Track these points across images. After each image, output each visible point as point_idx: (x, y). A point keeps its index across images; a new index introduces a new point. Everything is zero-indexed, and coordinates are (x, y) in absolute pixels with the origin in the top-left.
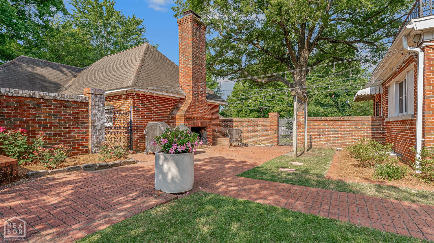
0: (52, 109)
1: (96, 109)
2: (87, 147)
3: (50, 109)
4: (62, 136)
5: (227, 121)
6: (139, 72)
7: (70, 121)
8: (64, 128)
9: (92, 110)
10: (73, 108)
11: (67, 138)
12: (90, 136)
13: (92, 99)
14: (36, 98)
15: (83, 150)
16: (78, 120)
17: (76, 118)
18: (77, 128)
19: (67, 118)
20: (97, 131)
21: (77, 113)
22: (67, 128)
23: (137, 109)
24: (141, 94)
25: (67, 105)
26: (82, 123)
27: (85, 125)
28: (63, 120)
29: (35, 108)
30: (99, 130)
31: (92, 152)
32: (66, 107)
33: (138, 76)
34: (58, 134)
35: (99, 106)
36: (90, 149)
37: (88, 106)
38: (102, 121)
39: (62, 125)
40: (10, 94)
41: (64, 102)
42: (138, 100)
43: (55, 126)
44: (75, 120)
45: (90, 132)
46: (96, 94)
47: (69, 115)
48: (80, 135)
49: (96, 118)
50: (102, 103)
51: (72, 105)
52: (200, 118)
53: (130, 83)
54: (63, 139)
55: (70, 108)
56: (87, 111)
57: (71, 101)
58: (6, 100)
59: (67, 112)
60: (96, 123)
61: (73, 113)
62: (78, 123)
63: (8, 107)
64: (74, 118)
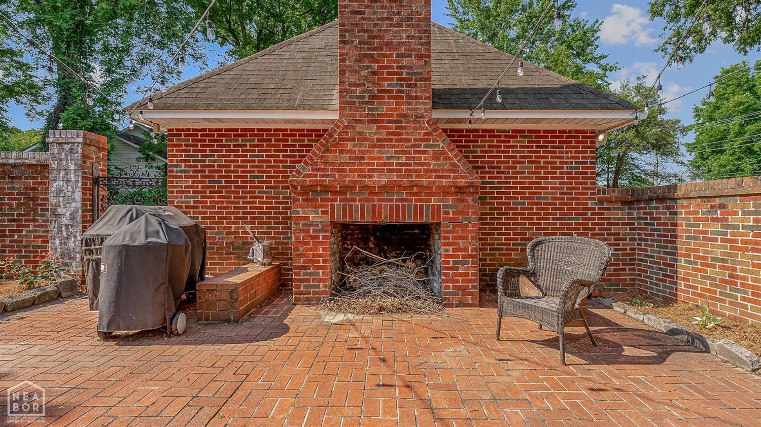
1: (61, 178)
4: (6, 236)
5: (650, 199)
7: (19, 206)
8: (9, 220)
10: (26, 178)
11: (16, 241)
16: (35, 204)
17: (32, 199)
18: (34, 220)
19: (15, 199)
20: (63, 228)
21: (34, 189)
22: (14, 220)
23: (181, 171)
24: (193, 130)
25: (16, 172)
26: (42, 210)
28: (8, 205)
30: (67, 225)
32: (13, 178)
35: (67, 170)
37: (48, 172)
38: (73, 205)
39: (6, 215)
41: (10, 168)
42: (184, 148)
44: (29, 204)
46: (60, 144)
47: (18, 194)
48: (40, 237)
49: (61, 199)
50: (73, 162)
51: (23, 173)
52: (385, 189)
54: (7, 242)
55: (20, 178)
57: (23, 165)
59: (14, 188)
60: (60, 210)
61: (26, 188)
62: (35, 210)
64: (28, 199)
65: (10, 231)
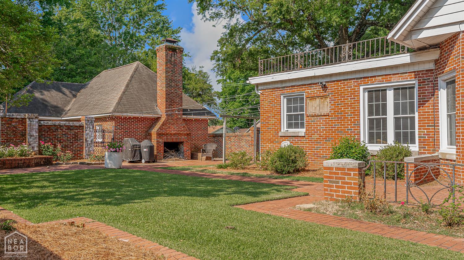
0: (64, 131)
1: (88, 130)
2: (83, 155)
3: (63, 131)
4: (69, 147)
6: (121, 98)
7: (73, 138)
9: (86, 131)
10: (75, 130)
11: (71, 149)
12: (84, 148)
13: (86, 124)
14: (56, 125)
15: (80, 156)
16: (77, 138)
17: (77, 136)
18: (77, 142)
19: (72, 136)
21: (77, 133)
22: (71, 142)
23: (118, 128)
25: (72, 128)
27: (81, 140)
28: (69, 138)
29: (56, 131)
30: (90, 144)
31: (85, 158)
32: (71, 130)
33: (118, 103)
34: (67, 146)
35: (90, 128)
36: (84, 156)
37: (83, 128)
38: (92, 138)
39: (69, 141)
40: (45, 124)
42: (119, 122)
43: (65, 141)
45: (84, 145)
46: (88, 120)
48: (79, 147)
49: (88, 136)
50: (92, 126)
51: (74, 128)
52: (175, 134)
53: (112, 109)
55: (73, 130)
56: (83, 131)
57: (74, 126)
58: (43, 128)
59: (71, 133)
60: (88, 139)
61: (75, 133)
62: (77, 139)
63: (44, 131)
64: (75, 136)
65: (70, 146)
